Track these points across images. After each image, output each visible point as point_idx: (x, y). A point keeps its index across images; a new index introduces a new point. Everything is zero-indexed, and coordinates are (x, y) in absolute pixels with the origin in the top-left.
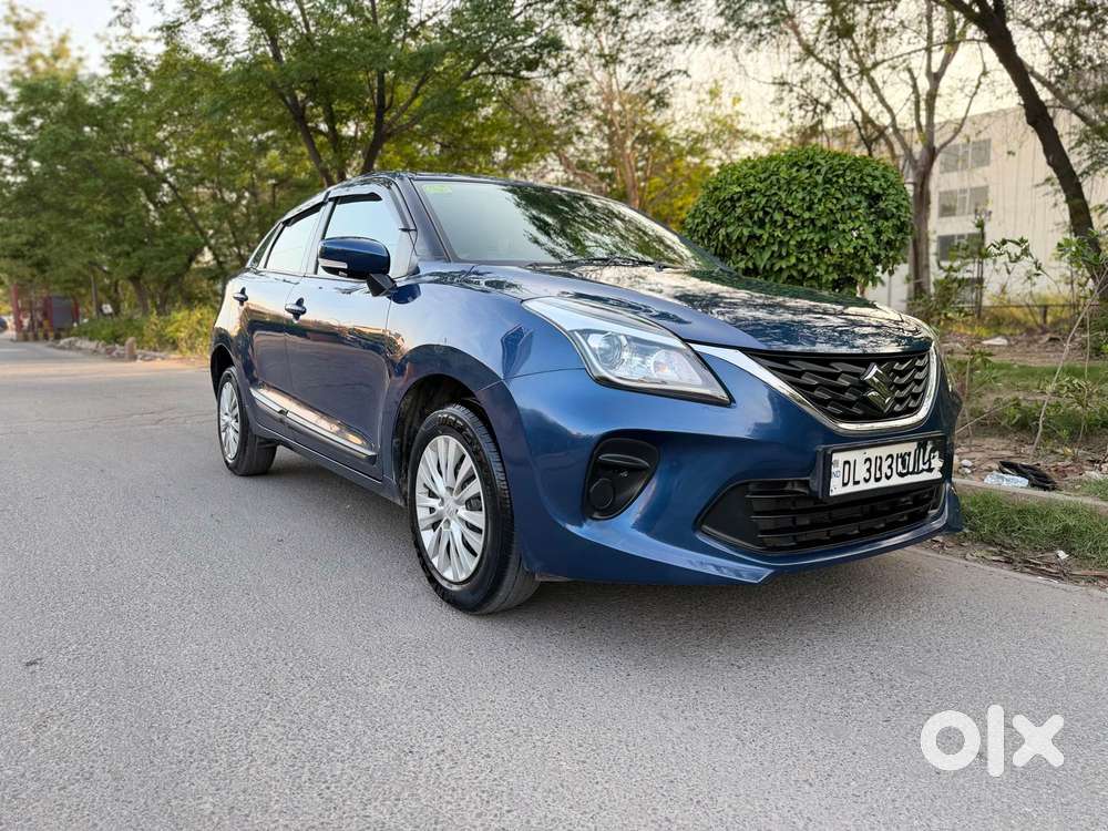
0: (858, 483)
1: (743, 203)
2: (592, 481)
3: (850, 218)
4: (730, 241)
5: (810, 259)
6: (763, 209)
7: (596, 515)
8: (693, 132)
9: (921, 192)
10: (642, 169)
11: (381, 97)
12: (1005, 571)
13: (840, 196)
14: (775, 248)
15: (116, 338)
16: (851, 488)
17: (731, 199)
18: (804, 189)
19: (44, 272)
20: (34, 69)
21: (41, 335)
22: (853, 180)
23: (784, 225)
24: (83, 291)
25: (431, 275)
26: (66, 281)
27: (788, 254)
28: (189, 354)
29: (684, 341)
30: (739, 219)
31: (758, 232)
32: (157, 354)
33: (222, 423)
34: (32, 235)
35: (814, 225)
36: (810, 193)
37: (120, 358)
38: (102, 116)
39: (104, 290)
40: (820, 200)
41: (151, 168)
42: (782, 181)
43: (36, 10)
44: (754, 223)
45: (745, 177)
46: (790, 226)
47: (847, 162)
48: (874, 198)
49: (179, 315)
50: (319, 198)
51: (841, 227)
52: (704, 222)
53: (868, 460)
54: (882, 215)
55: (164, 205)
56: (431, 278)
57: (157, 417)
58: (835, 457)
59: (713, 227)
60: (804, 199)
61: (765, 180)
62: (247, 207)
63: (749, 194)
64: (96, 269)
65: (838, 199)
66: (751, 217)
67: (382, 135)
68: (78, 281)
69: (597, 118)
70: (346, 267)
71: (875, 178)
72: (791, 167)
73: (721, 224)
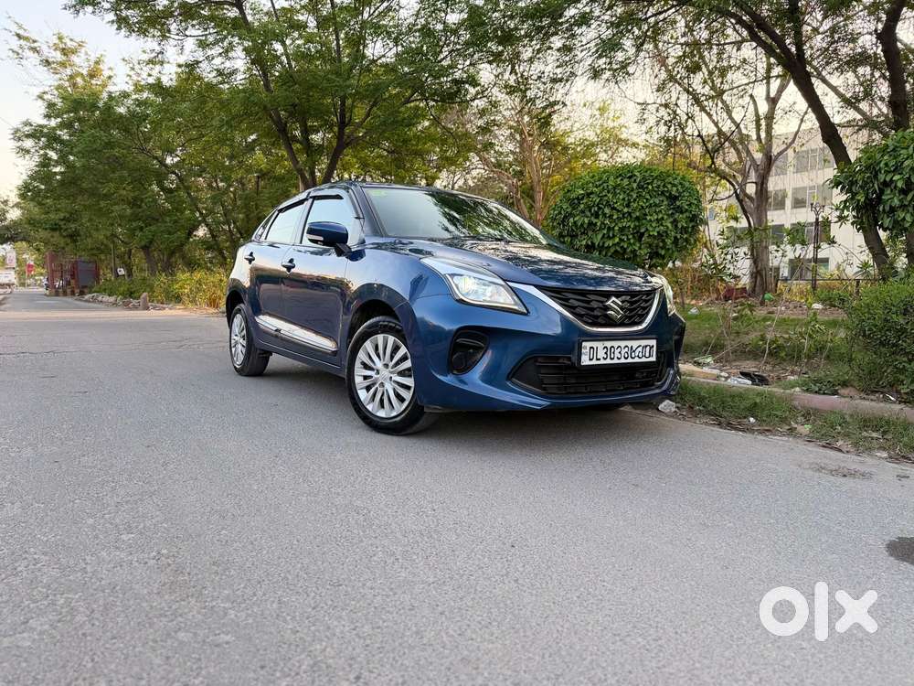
0: (599, 359)
1: (585, 201)
2: (452, 355)
3: (655, 212)
4: (576, 226)
5: (628, 239)
6: (597, 205)
7: (455, 372)
8: (586, 140)
9: (761, 190)
10: (546, 168)
11: (343, 115)
12: (716, 429)
13: (648, 197)
14: (605, 231)
15: (131, 294)
16: (594, 362)
17: (578, 198)
18: (625, 192)
19: (75, 241)
20: (74, 85)
21: (69, 291)
22: (658, 187)
23: (611, 217)
24: (103, 257)
25: (372, 244)
26: (92, 249)
27: (614, 236)
28: (190, 306)
29: (504, 280)
30: (583, 212)
31: (595, 221)
32: (165, 306)
33: (233, 341)
34: (68, 212)
35: (631, 217)
36: (628, 195)
37: (135, 308)
38: (129, 124)
39: (120, 257)
40: (635, 200)
41: (162, 163)
42: (610, 187)
43: (78, 40)
44: (592, 215)
45: (587, 183)
46: (615, 217)
47: (654, 174)
48: (673, 199)
49: (182, 276)
50: (303, 196)
51: (648, 218)
52: (560, 213)
53: (605, 347)
54: (679, 210)
55: (171, 191)
56: (372, 246)
57: (178, 344)
58: (584, 344)
59: (565, 217)
60: (624, 199)
61: (600, 186)
62: (234, 193)
63: (588, 195)
64: (115, 239)
65: (647, 199)
66: (590, 211)
67: (342, 143)
68: (101, 249)
69: (511, 127)
70: (322, 239)
71: (674, 185)
72: (617, 177)
73: (571, 215)
